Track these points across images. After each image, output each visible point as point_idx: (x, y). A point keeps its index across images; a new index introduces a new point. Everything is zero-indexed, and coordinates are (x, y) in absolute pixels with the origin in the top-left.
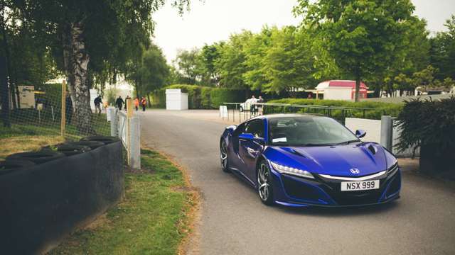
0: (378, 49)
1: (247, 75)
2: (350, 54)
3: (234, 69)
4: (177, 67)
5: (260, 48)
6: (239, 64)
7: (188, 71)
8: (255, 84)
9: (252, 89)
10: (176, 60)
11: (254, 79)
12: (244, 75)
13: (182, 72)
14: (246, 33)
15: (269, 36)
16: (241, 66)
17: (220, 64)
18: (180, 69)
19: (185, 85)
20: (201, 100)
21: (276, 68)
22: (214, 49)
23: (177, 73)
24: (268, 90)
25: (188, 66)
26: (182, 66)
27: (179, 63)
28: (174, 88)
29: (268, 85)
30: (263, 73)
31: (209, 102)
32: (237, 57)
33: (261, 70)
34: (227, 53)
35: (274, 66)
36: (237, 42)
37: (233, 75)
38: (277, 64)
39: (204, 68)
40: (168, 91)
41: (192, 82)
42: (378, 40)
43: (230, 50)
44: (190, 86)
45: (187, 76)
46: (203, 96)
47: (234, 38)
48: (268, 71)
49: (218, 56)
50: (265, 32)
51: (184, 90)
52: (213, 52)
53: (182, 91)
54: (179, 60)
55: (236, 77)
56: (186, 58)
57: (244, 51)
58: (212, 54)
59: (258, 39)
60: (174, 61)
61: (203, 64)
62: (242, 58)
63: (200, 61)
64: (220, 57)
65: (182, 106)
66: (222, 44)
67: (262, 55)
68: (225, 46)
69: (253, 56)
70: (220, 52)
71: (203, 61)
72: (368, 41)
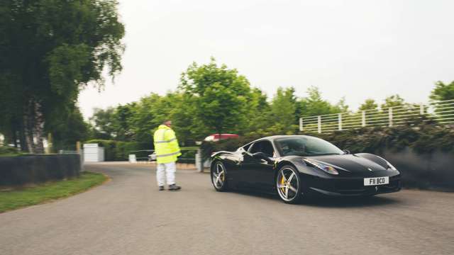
3: (144, 125)
4: (94, 124)
5: (165, 109)
6: (148, 121)
7: (104, 128)
10: (93, 118)
13: (98, 128)
16: (149, 123)
17: (132, 122)
18: (97, 126)
19: (101, 140)
20: (115, 153)
22: (126, 109)
23: (94, 129)
25: (103, 124)
26: (98, 123)
27: (96, 121)
28: (91, 143)
31: (122, 155)
32: (146, 116)
34: (138, 113)
36: (146, 103)
37: (143, 131)
38: (179, 122)
39: (118, 125)
40: (86, 145)
41: (107, 137)
43: (140, 109)
44: (105, 141)
45: (103, 132)
46: (117, 149)
47: (144, 100)
49: (130, 115)
51: (101, 145)
52: (126, 111)
53: (99, 146)
54: (96, 118)
55: (146, 132)
56: (102, 116)
57: (152, 111)
58: (125, 113)
59: (163, 101)
60: (90, 119)
61: (118, 122)
62: (151, 117)
63: (115, 119)
64: (132, 116)
65: (99, 158)
66: (134, 104)
67: (166, 115)
68: (136, 106)
69: (159, 116)
70: (132, 111)
71: (118, 119)
72: (221, 108)
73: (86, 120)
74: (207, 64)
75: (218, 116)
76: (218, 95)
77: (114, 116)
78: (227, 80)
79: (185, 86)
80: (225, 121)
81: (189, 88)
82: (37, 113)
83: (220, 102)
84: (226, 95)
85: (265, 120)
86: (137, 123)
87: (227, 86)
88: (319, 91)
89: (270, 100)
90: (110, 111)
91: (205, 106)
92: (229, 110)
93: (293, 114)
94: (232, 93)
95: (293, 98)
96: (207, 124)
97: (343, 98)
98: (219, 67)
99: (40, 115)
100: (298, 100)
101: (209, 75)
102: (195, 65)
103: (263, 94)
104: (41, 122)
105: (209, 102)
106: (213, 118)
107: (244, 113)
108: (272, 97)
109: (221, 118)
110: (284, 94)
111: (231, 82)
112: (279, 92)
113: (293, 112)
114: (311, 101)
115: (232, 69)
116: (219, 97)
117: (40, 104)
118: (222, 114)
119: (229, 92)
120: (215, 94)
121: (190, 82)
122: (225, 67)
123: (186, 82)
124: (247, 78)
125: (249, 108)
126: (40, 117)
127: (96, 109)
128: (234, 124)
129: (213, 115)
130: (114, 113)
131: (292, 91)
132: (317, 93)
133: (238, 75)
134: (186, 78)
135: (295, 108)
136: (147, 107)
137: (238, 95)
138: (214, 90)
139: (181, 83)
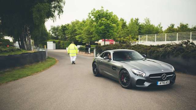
0: (108, 31)
1: (77, 37)
2: (101, 33)
3: (73, 34)
4: (51, 33)
5: (81, 27)
6: (74, 32)
7: (55, 34)
8: (80, 40)
9: (79, 42)
10: (51, 30)
11: (80, 38)
12: (76, 37)
13: (53, 35)
14: (77, 21)
15: (85, 23)
16: (75, 33)
17: (68, 32)
18: (52, 34)
19: (54, 40)
20: (60, 45)
21: (87, 35)
23: (51, 35)
24: (84, 42)
25: (55, 33)
26: (53, 33)
27: (52, 31)
28: (50, 41)
29: (84, 40)
30: (82, 36)
31: (63, 47)
32: (73, 30)
33: (82, 35)
34: (70, 29)
35: (86, 34)
36: (74, 24)
37: (72, 37)
38: (87, 33)
39: (61, 33)
40: (48, 42)
41: (57, 38)
42: (108, 29)
43: (71, 27)
44: (56, 40)
45: (55, 36)
46: (61, 44)
47: (73, 23)
48: (84, 36)
49: (67, 29)
50: (83, 21)
51: (54, 42)
52: (65, 28)
53: (53, 42)
54: (52, 30)
55: (73, 37)
56: (55, 29)
57: (76, 28)
59: (81, 24)
60: (49, 31)
61: (61, 32)
62: (75, 30)
65: (53, 48)
66: (68, 25)
67: (82, 30)
68: (69, 26)
69: (79, 30)
70: (67, 28)
71: (62, 31)
72: (105, 29)
73: (48, 31)
74: (100, 10)
75: (104, 32)
76: (104, 24)
77: (60, 30)
78: (108, 17)
79: (90, 19)
80: (107, 35)
81: (92, 20)
82: (28, 31)
83: (105, 27)
84: (108, 24)
85: (125, 33)
86: (69, 33)
87: (108, 20)
88: (150, 20)
89: (127, 24)
90: (58, 28)
91: (98, 28)
92: (109, 30)
93: (138, 30)
94: (110, 23)
95: (138, 23)
96: (99, 36)
97: (160, 23)
98: (105, 11)
99: (29, 32)
100: (140, 24)
101: (100, 15)
102: (94, 9)
103: (125, 21)
104: (30, 35)
105: (100, 26)
106: (102, 33)
107: (115, 31)
108: (129, 23)
109: (105, 33)
110: (134, 21)
111: (110, 17)
112: (132, 20)
113: (137, 29)
114: (146, 25)
115: (111, 12)
116: (104, 25)
117: (29, 28)
118: (106, 32)
119: (109, 22)
120: (103, 23)
121: (92, 17)
122: (108, 11)
123: (90, 17)
124: (117, 16)
125: (117, 29)
126: (29, 33)
127: (52, 26)
128: (111, 36)
129: (102, 32)
130: (60, 28)
131: (138, 20)
132: (149, 21)
133: (113, 15)
134: (91, 15)
135: (138, 28)
136: (74, 26)
137: (113, 24)
138: (102, 21)
139: (88, 17)
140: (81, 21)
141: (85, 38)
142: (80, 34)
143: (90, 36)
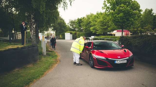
1: (91, 28)
3: (87, 26)
5: (95, 19)
7: (73, 27)
8: (94, 31)
9: (93, 33)
10: (69, 23)
11: (94, 29)
12: (90, 28)
14: (92, 14)
15: (99, 15)
16: (90, 25)
17: (83, 25)
18: (70, 26)
20: (76, 36)
21: (100, 26)
22: (81, 20)
24: (98, 33)
25: (73, 25)
27: (70, 24)
29: (98, 31)
32: (88, 22)
34: (85, 21)
36: (88, 17)
37: (87, 28)
38: (101, 24)
39: (77, 26)
40: (66, 34)
41: (74, 30)
44: (73, 32)
47: (88, 16)
48: (97, 27)
49: (82, 22)
51: (71, 33)
52: (81, 21)
53: (70, 34)
54: (70, 23)
56: (72, 23)
57: (90, 20)
58: (80, 21)
59: (95, 16)
62: (90, 22)
63: (76, 24)
64: (83, 22)
65: (70, 38)
66: (84, 18)
67: (96, 21)
69: (93, 22)
70: (83, 20)
71: (77, 24)
72: (124, 17)
73: (67, 24)
75: (122, 21)
76: (123, 10)
79: (106, 7)
80: (126, 24)
81: (108, 8)
82: (32, 20)
83: (124, 14)
84: (127, 11)
87: (127, 6)
91: (116, 16)
92: (129, 18)
94: (130, 9)
95: (152, 14)
96: (116, 25)
99: (34, 21)
100: (154, 15)
101: (118, 1)
105: (118, 14)
106: (120, 22)
107: (136, 19)
109: (124, 22)
111: (129, 4)
113: (152, 20)
116: (123, 12)
118: (125, 20)
120: (121, 10)
121: (108, 5)
123: (106, 5)
130: (76, 21)
131: (151, 10)
134: (106, 3)
135: (153, 18)
136: (89, 18)
137: (133, 11)
138: (121, 8)
139: (104, 6)
140: (95, 14)
141: (99, 29)
142: (95, 25)
143: (104, 27)
